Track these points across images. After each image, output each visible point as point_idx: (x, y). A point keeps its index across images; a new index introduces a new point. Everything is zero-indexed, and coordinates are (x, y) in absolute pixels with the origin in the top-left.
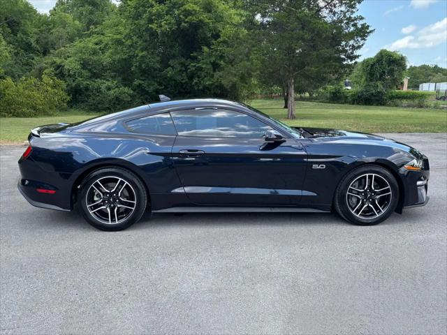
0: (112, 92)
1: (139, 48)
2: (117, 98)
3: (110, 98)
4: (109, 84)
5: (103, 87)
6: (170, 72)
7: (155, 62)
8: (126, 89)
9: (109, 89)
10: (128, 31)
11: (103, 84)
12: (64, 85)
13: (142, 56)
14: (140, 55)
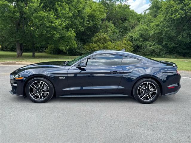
0: (152, 47)
1: (166, 27)
2: (153, 50)
3: (150, 50)
4: (151, 44)
5: (148, 45)
6: (180, 38)
7: (173, 33)
8: (159, 46)
9: (151, 46)
10: (162, 20)
11: (148, 44)
12: (131, 44)
13: (166, 31)
14: (165, 30)
